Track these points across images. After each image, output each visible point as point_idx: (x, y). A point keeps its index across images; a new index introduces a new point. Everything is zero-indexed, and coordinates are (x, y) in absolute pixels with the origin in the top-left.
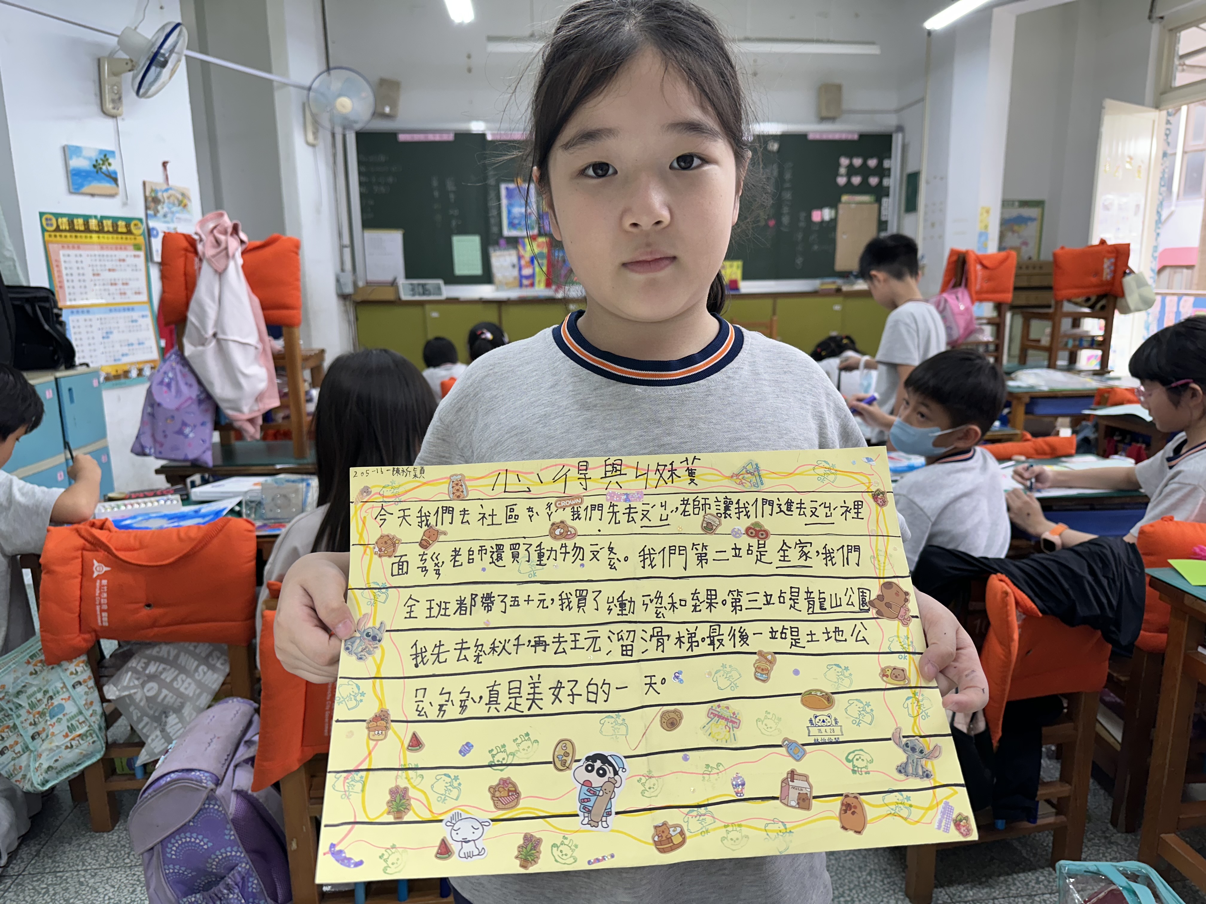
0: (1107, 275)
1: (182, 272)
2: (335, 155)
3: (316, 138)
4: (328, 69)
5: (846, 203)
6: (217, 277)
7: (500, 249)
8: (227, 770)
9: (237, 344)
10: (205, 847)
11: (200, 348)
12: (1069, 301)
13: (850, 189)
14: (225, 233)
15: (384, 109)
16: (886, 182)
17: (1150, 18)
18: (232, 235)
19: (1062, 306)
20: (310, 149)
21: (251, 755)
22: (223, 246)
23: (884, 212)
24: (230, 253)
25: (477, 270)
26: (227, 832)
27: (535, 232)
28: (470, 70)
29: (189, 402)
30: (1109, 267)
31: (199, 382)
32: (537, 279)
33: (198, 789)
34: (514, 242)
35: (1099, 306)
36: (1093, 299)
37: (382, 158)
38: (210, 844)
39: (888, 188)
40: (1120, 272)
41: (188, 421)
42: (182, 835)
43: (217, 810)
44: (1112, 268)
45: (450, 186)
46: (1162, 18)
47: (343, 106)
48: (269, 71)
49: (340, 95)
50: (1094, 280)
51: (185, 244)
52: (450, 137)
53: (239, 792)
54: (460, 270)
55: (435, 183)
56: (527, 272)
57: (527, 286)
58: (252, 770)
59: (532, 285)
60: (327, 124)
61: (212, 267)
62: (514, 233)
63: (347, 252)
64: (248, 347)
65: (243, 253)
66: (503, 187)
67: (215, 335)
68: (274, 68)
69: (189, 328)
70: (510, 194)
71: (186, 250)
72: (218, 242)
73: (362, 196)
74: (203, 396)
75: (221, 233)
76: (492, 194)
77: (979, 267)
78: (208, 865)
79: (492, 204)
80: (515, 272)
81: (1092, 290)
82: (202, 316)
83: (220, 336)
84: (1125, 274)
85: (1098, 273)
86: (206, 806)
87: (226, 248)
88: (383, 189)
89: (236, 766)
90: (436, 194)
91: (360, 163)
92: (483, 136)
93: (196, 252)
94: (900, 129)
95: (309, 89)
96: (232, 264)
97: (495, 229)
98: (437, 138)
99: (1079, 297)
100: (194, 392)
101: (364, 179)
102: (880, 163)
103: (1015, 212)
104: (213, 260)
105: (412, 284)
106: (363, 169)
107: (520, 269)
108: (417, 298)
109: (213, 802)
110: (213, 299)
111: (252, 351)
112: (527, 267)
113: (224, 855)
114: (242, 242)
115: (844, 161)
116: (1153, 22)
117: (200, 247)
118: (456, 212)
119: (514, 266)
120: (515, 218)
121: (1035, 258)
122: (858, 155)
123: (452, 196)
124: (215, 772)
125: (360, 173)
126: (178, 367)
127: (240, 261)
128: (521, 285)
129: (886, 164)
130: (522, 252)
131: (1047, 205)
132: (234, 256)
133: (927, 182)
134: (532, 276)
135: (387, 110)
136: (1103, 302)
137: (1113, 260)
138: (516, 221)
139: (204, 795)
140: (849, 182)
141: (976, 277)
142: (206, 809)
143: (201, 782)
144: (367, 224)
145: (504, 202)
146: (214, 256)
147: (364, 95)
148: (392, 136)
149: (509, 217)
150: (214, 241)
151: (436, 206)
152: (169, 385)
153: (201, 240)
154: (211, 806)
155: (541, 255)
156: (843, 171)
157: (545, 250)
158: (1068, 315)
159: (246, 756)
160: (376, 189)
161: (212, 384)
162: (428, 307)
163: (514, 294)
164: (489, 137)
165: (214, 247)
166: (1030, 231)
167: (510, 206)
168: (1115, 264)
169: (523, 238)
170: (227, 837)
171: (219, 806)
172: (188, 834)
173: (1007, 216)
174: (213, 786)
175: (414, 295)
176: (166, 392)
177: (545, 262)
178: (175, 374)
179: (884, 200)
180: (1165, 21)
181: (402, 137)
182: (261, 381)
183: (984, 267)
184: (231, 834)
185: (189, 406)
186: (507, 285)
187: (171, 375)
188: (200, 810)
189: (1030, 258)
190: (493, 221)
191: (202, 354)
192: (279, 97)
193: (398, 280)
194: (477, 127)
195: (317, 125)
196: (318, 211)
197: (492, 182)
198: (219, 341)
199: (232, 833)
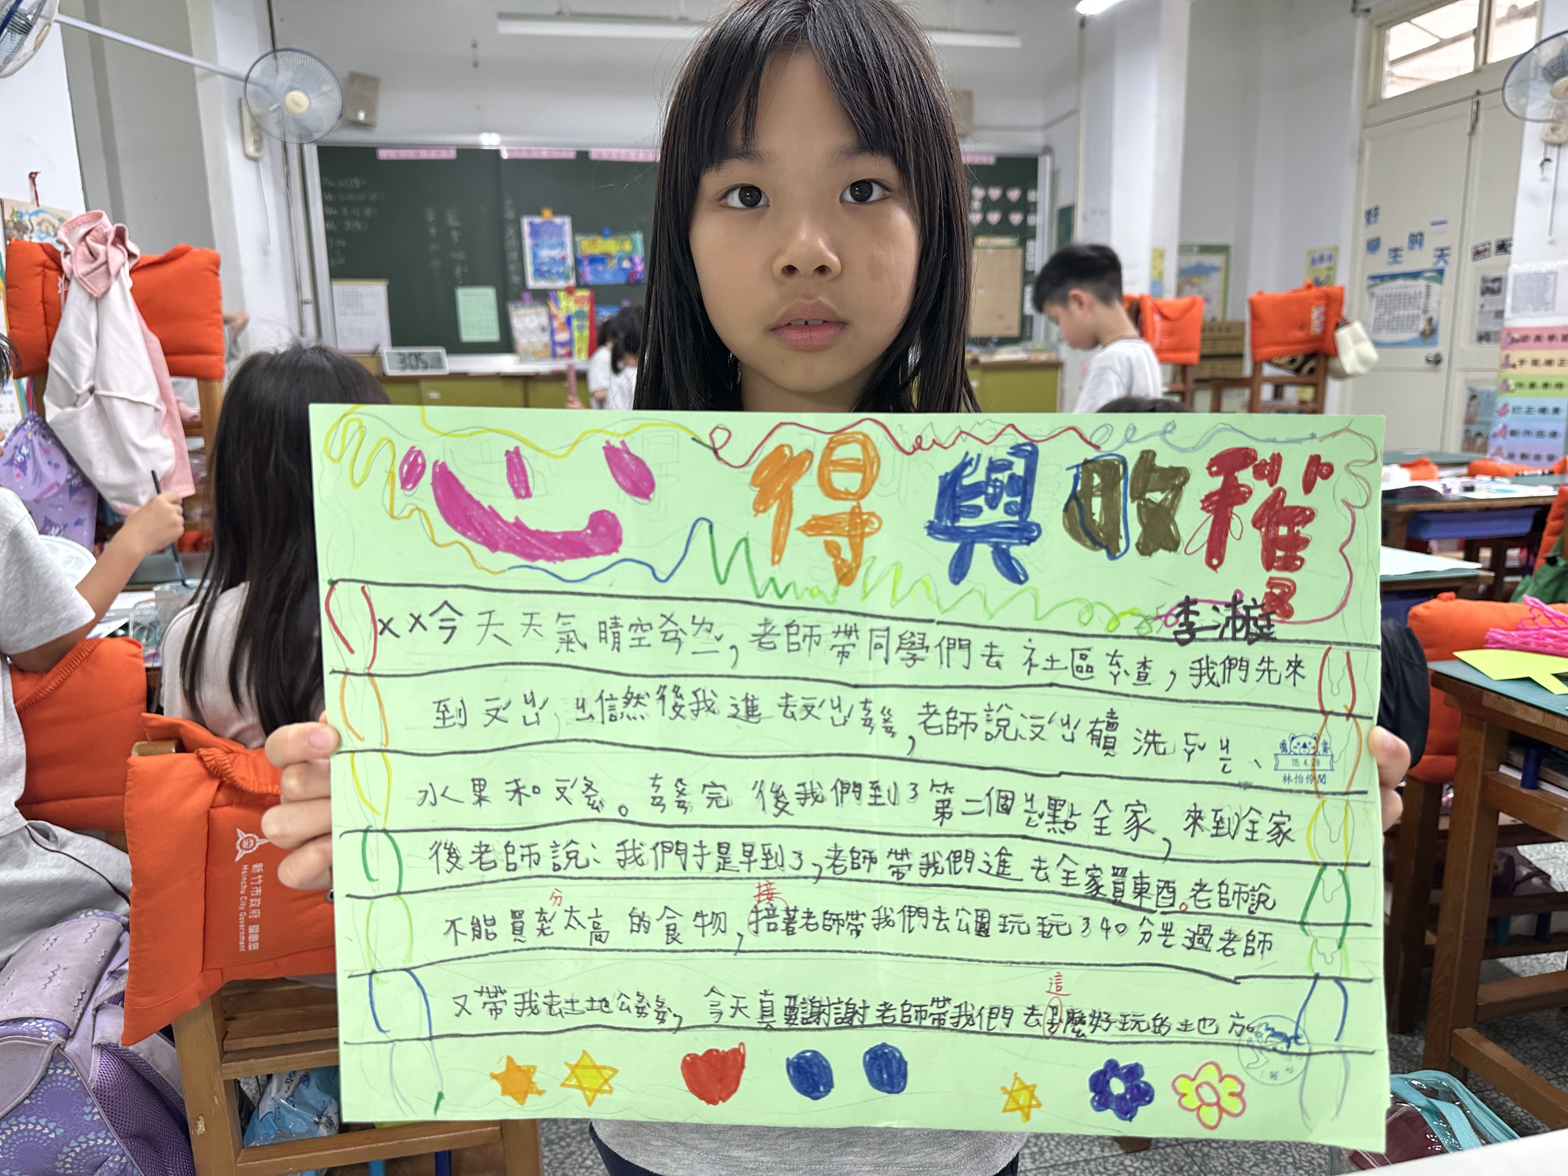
0: (1316, 327)
1: (40, 298)
2: (288, 176)
3: (258, 149)
4: (275, 50)
5: (981, 248)
6: (93, 305)
7: (523, 306)
8: (82, 1015)
9: (126, 403)
10: (52, 1136)
11: (70, 410)
12: (1270, 362)
13: (985, 228)
14: (104, 241)
15: (356, 115)
16: (1031, 220)
17: (1354, 10)
18: (114, 244)
19: (1261, 369)
20: (252, 164)
21: (121, 989)
22: (101, 259)
23: (1029, 259)
24: (113, 271)
25: (493, 335)
26: (87, 1109)
27: (572, 282)
28: (476, 65)
29: (55, 490)
30: (1318, 318)
31: (71, 461)
32: (576, 347)
33: (34, 1046)
34: (543, 297)
35: (1306, 368)
36: (1300, 359)
37: (357, 182)
38: (60, 1131)
39: (1034, 228)
40: (1332, 325)
41: (54, 519)
42: (13, 1121)
43: (68, 1076)
44: (1322, 319)
45: (452, 220)
46: (1368, 11)
47: (297, 104)
48: (190, 54)
49: (291, 89)
50: (1300, 334)
51: (43, 257)
52: (452, 154)
53: (103, 1048)
54: (468, 335)
55: (431, 217)
56: (562, 336)
57: (562, 356)
58: (122, 1011)
59: (570, 354)
60: (275, 130)
61: (85, 290)
62: (542, 284)
63: (309, 309)
64: (145, 408)
65: (132, 272)
66: (525, 222)
67: (92, 390)
68: (194, 47)
69: (52, 380)
70: (535, 232)
71: (44, 266)
72: (93, 255)
73: (329, 234)
74: (76, 482)
75: (97, 241)
76: (511, 232)
77: (1157, 318)
78: (59, 1164)
79: (511, 243)
80: (546, 338)
81: (1298, 347)
82: (72, 363)
83: (100, 392)
84: (1338, 326)
85: (1304, 325)
86: (51, 1072)
87: (106, 263)
88: (358, 225)
89: (97, 1009)
90: (433, 231)
91: (325, 189)
92: (497, 152)
93: (60, 269)
94: (1048, 150)
95: (246, 79)
96: (115, 288)
97: (515, 279)
98: (433, 155)
99: (1281, 357)
100: (63, 474)
101: (331, 212)
102: (1024, 196)
103: (1194, 259)
104: (85, 279)
105: (400, 354)
106: (329, 197)
107: (552, 333)
108: (409, 373)
109: (62, 1065)
110: (88, 339)
111: (149, 413)
112: (561, 330)
113: (84, 1146)
114: (131, 255)
115: (978, 193)
116: (1357, 16)
117: (66, 262)
118: (460, 256)
119: (543, 329)
120: (542, 264)
121: (1219, 318)
122: (995, 184)
123: (455, 235)
124: (63, 1019)
125: (325, 203)
126: (37, 440)
127: (128, 283)
128: (554, 355)
129: (1032, 196)
130: (554, 309)
131: (1233, 251)
132: (118, 273)
133: (1085, 219)
134: (569, 343)
135: (362, 116)
136: (1311, 364)
137: (1322, 309)
138: (545, 268)
139: (47, 1054)
140: (984, 221)
141: (1154, 330)
142: (51, 1076)
143: (41, 1036)
144: (336, 274)
145: (528, 242)
146: (87, 274)
147: (325, 88)
148: (370, 151)
149: (534, 264)
150: (87, 252)
151: (433, 247)
152: (22, 466)
153: (67, 253)
154: (59, 1071)
155: (579, 315)
156: (976, 205)
157: (586, 308)
158: (1268, 380)
159: (114, 992)
160: (348, 224)
161: (89, 462)
162: (424, 385)
163: (544, 367)
164: (505, 155)
165: (88, 262)
166: (1213, 284)
167: (536, 247)
168: (1326, 314)
169: (556, 290)
170: (88, 1118)
171: (72, 1071)
172: (22, 1119)
173: (1185, 265)
174: (61, 1040)
175: (404, 368)
176: (18, 476)
177: (587, 323)
178: (33, 449)
179: (1030, 244)
180: (1372, 15)
181: (383, 154)
182: (166, 458)
183: (1164, 317)
184: (94, 1113)
185: (56, 494)
186: (536, 356)
187: (25, 451)
188: (42, 1079)
189: (1213, 320)
190: (512, 267)
191: (72, 418)
192: (202, 89)
193: (380, 349)
194: (489, 141)
195: (259, 129)
196: (265, 252)
197: (510, 215)
198: (98, 399)
199: (96, 1110)
